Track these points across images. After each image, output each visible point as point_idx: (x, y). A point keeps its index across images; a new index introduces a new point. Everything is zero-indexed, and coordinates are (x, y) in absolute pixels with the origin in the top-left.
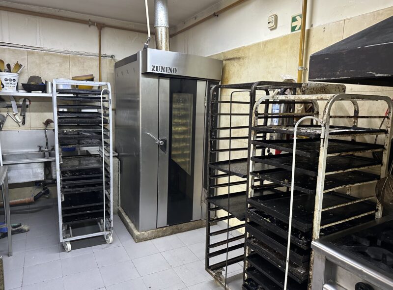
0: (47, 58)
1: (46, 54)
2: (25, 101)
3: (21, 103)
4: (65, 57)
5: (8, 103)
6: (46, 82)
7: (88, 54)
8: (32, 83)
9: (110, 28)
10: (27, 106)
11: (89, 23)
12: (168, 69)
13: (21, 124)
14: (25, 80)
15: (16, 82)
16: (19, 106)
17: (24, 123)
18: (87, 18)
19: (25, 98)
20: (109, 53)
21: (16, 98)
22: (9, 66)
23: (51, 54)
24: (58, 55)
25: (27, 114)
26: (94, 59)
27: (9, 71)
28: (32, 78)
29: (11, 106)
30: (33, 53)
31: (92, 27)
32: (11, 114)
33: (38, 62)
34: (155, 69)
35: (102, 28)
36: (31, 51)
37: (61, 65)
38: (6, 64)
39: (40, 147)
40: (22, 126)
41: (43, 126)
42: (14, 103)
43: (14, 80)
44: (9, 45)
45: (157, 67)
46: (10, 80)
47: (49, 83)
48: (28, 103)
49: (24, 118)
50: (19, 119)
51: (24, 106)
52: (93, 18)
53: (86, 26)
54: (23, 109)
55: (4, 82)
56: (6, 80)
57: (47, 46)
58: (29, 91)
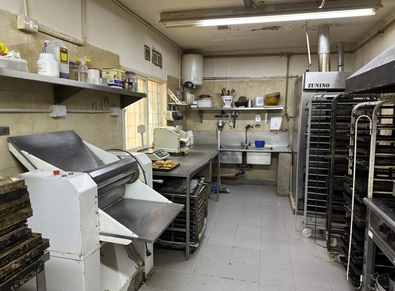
0: (251, 83)
1: (250, 81)
2: (236, 113)
3: (233, 114)
4: (263, 81)
5: (227, 114)
6: (248, 100)
7: (279, 77)
8: (240, 101)
9: (296, 55)
10: (237, 116)
11: (280, 54)
12: (322, 85)
13: (232, 127)
14: (236, 100)
15: (231, 102)
16: (232, 116)
17: (234, 127)
18: (279, 51)
19: (236, 111)
20: (294, 74)
21: (231, 111)
22: (229, 91)
23: (254, 81)
24: (257, 81)
25: (236, 121)
26: (282, 80)
27: (228, 95)
28: (241, 98)
29: (228, 116)
30: (242, 82)
31: (283, 57)
32: (227, 121)
33: (245, 87)
34: (311, 86)
35: (291, 57)
36: (241, 81)
37: (259, 87)
38: (227, 91)
39: (242, 143)
40: (233, 129)
41: (245, 129)
42: (229, 115)
43: (230, 100)
44: (230, 78)
45: (312, 84)
46: (228, 100)
47: (250, 101)
48: (237, 114)
49: (234, 124)
50: (232, 124)
51: (235, 116)
52: (284, 51)
53: (279, 57)
54: (235, 118)
55: (225, 102)
56: (226, 100)
57: (252, 76)
58: (238, 106)
